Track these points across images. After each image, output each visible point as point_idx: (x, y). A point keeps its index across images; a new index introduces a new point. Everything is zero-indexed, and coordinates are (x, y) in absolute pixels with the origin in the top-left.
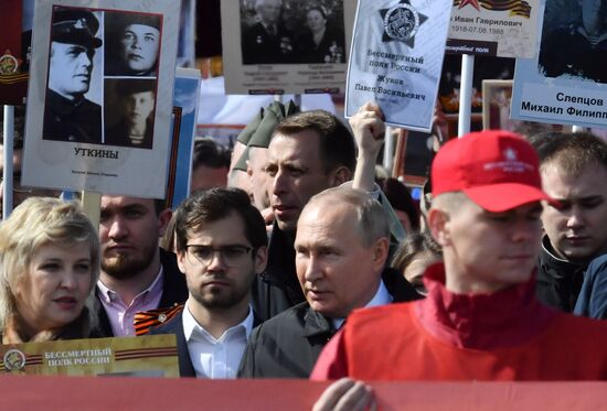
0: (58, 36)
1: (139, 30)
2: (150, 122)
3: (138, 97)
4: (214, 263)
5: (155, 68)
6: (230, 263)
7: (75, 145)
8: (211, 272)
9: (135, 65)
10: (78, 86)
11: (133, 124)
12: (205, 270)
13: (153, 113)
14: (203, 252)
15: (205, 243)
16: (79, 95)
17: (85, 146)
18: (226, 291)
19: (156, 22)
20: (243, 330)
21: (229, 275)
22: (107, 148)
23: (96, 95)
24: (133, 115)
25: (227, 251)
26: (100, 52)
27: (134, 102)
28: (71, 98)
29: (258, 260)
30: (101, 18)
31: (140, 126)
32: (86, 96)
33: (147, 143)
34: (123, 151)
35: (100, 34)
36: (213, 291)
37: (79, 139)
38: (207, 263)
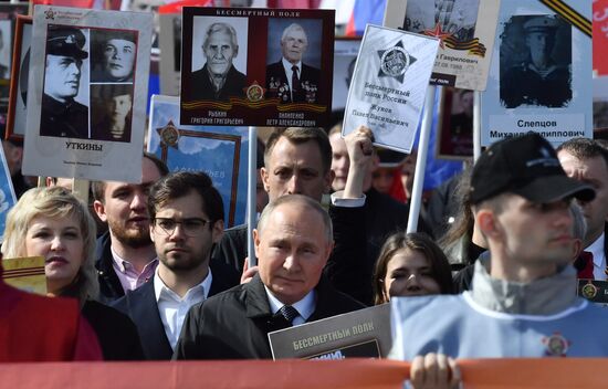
0: (52, 49)
1: (119, 43)
2: (128, 120)
3: (118, 99)
4: (175, 232)
5: (132, 75)
6: (189, 233)
7: (67, 140)
8: (173, 240)
9: (116, 73)
11: (114, 122)
12: (167, 240)
13: (130, 113)
14: (168, 223)
15: (168, 217)
16: (70, 99)
17: (74, 140)
18: (186, 257)
19: (133, 37)
20: (202, 289)
21: (189, 244)
22: (93, 142)
23: (84, 98)
24: (115, 114)
25: (187, 223)
26: (87, 63)
27: (115, 102)
28: (62, 101)
29: (215, 231)
30: (87, 35)
31: (120, 123)
32: (76, 99)
33: (126, 137)
34: (106, 144)
35: (87, 48)
36: (175, 256)
37: (69, 135)
38: (170, 232)
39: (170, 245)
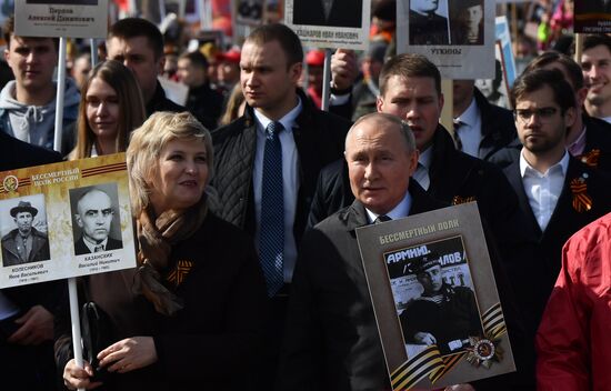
2: (481, 27)
3: (472, 10)
4: (531, 120)
6: (543, 121)
7: (432, 47)
8: (530, 127)
10: (430, 6)
11: (469, 29)
12: (525, 128)
13: (483, 20)
14: (526, 113)
15: (525, 108)
16: (431, 12)
17: (438, 47)
18: (541, 141)
20: (560, 168)
21: (543, 129)
22: (453, 47)
23: (443, 11)
24: (469, 22)
27: (469, 13)
28: (426, 14)
29: (567, 117)
31: (475, 29)
32: (437, 12)
33: (480, 41)
34: (464, 48)
36: (532, 140)
37: (434, 43)
38: (527, 121)
39: (528, 131)
